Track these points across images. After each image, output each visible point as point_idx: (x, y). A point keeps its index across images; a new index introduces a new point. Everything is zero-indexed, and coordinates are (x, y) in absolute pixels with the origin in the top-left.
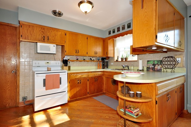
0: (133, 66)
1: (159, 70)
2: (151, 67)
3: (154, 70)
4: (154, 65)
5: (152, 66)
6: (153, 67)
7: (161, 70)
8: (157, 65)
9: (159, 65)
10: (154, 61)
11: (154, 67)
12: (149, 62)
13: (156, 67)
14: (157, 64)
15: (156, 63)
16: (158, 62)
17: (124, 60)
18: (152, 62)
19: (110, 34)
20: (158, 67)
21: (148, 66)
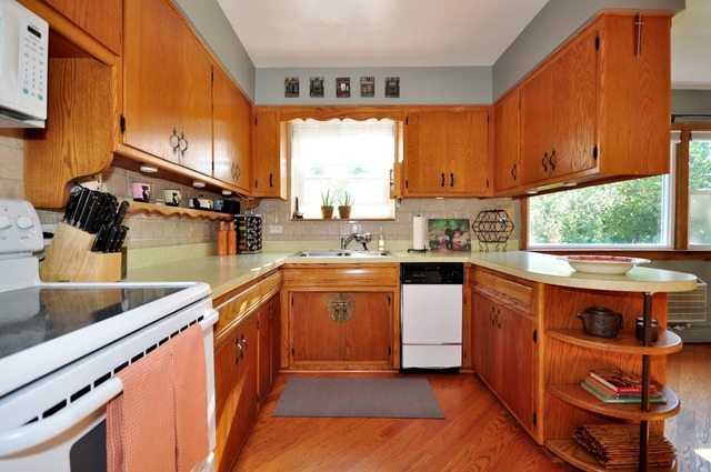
0: (384, 239)
1: (465, 246)
2: (440, 239)
3: (452, 248)
4: (450, 233)
6: (448, 238)
7: (469, 246)
8: (457, 234)
9: (462, 234)
10: (448, 221)
11: (451, 237)
12: (434, 225)
13: (455, 240)
14: (458, 230)
15: (454, 226)
16: (459, 225)
17: (336, 214)
18: (442, 224)
19: (294, 92)
20: (460, 240)
21: (433, 238)
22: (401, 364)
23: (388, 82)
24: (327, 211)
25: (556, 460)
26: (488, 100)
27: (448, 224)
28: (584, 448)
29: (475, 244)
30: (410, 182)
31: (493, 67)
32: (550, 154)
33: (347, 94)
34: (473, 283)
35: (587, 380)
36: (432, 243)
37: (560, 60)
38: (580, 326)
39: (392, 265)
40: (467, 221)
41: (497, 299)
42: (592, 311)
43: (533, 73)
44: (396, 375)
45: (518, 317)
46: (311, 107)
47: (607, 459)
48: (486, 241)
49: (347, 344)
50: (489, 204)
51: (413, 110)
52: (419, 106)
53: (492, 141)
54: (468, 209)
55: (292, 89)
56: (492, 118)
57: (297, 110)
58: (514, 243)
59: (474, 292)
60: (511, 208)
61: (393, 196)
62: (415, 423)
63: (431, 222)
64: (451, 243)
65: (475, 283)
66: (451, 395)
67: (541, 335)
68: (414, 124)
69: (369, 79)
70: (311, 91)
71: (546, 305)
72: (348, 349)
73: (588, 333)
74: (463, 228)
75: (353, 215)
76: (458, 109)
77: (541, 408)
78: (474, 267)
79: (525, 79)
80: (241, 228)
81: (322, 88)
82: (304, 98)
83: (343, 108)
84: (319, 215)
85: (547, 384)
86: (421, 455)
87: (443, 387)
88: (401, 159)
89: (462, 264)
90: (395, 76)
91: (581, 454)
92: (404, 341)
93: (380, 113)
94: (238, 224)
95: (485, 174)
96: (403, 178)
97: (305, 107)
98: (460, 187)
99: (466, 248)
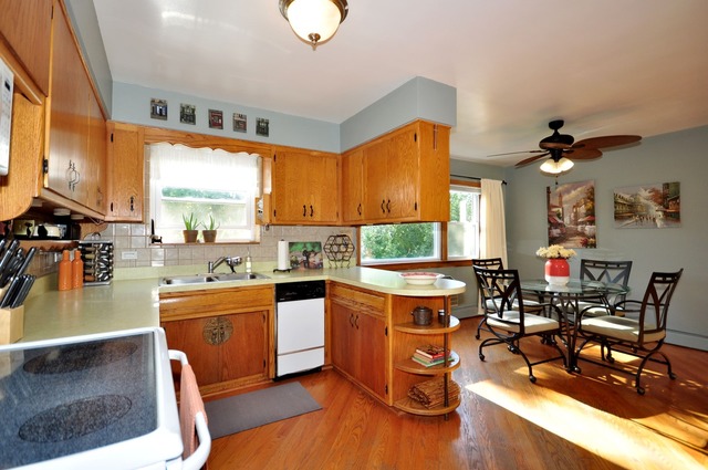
0: (251, 261)
1: (318, 265)
2: (299, 259)
3: (309, 267)
4: (306, 254)
5: (301, 258)
6: (305, 258)
7: (322, 264)
8: (312, 255)
9: (316, 254)
10: (305, 244)
11: (308, 257)
12: (294, 247)
13: (311, 260)
14: (313, 251)
15: (309, 249)
16: (314, 247)
17: (200, 237)
18: (300, 246)
19: (161, 114)
20: (314, 259)
21: (293, 258)
22: (276, 374)
23: (259, 122)
24: (191, 236)
25: (401, 413)
26: (338, 151)
27: (305, 246)
28: (415, 400)
29: (326, 263)
30: (278, 212)
31: (341, 125)
32: (386, 202)
33: (220, 126)
34: (333, 295)
35: (415, 355)
36: (292, 262)
37: (392, 139)
38: (411, 320)
39: (268, 287)
40: (319, 244)
41: (355, 308)
42: (417, 309)
43: (373, 141)
44: (270, 385)
45: (373, 319)
46: (181, 132)
47: (429, 403)
48: (335, 260)
49: (225, 365)
50: (337, 231)
51: (281, 150)
52: (286, 147)
53: (340, 182)
54: (321, 235)
55: (159, 111)
56: (340, 164)
57: (164, 133)
58: (353, 260)
59: (332, 303)
60: (351, 232)
61: (259, 221)
62: (302, 419)
63: (291, 244)
64: (307, 261)
65: (335, 296)
66: (319, 389)
67: (390, 331)
68: (280, 161)
69: (241, 116)
70: (182, 117)
71: (393, 309)
72: (225, 370)
73: (416, 324)
74: (316, 249)
75: (219, 238)
76: (315, 154)
77: (391, 381)
78: (333, 283)
79: (366, 143)
80: (87, 256)
81: (194, 116)
82: (174, 121)
83: (215, 138)
84: (181, 239)
85: (394, 362)
86: (314, 440)
87: (313, 385)
88: (268, 190)
89: (323, 282)
90: (265, 118)
91: (414, 404)
92: (279, 352)
93: (250, 148)
94: (84, 252)
95: (336, 208)
96: (271, 208)
97: (173, 131)
98: (317, 217)
99: (319, 267)
